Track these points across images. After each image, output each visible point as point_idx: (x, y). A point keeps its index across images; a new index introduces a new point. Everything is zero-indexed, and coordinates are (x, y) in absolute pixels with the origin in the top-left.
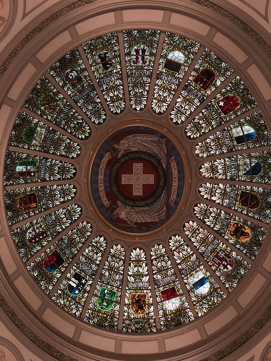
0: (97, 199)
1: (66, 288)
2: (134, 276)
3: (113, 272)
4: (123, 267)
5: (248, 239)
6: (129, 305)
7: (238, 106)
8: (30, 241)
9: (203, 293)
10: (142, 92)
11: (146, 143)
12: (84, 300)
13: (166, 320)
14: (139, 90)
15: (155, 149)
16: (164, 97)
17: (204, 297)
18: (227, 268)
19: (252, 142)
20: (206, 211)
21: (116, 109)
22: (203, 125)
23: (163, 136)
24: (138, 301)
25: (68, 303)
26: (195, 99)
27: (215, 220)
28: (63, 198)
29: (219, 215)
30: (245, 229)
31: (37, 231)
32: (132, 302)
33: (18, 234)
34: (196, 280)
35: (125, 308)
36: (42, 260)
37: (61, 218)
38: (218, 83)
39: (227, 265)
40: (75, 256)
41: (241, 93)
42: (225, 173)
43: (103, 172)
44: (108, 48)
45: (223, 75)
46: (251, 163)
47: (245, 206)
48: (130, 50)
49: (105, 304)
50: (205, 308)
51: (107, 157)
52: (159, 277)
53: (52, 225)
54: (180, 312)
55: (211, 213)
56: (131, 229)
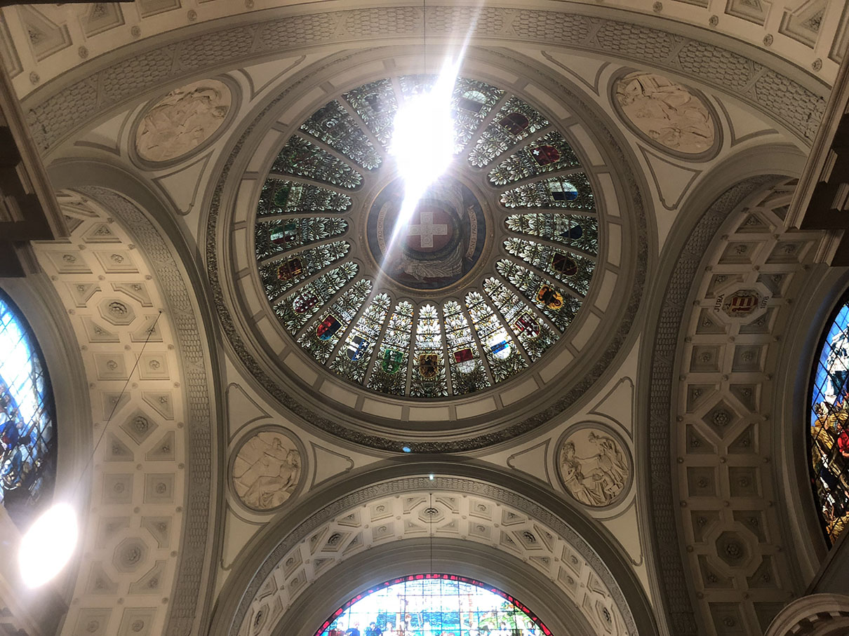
1: (345, 354)
2: (423, 335)
3: (399, 332)
4: (411, 326)
5: (559, 308)
6: (418, 366)
7: (557, 159)
8: (298, 311)
9: (502, 358)
12: (366, 364)
13: (459, 383)
17: (502, 362)
18: (532, 335)
19: (573, 202)
20: (512, 267)
22: (512, 172)
24: (427, 363)
25: (348, 369)
26: (501, 142)
27: (521, 280)
28: (333, 256)
29: (527, 274)
30: (556, 295)
31: (305, 298)
32: (422, 364)
33: (282, 307)
34: (495, 343)
35: (414, 370)
36: (315, 329)
37: (333, 279)
38: (532, 130)
39: (532, 331)
40: (354, 318)
41: (562, 146)
42: (537, 229)
43: (382, 223)
45: (539, 123)
46: (570, 224)
47: (559, 270)
49: (390, 366)
50: (504, 375)
51: (387, 206)
52: (453, 337)
53: (322, 289)
54: (476, 375)
55: (517, 271)
56: (419, 285)
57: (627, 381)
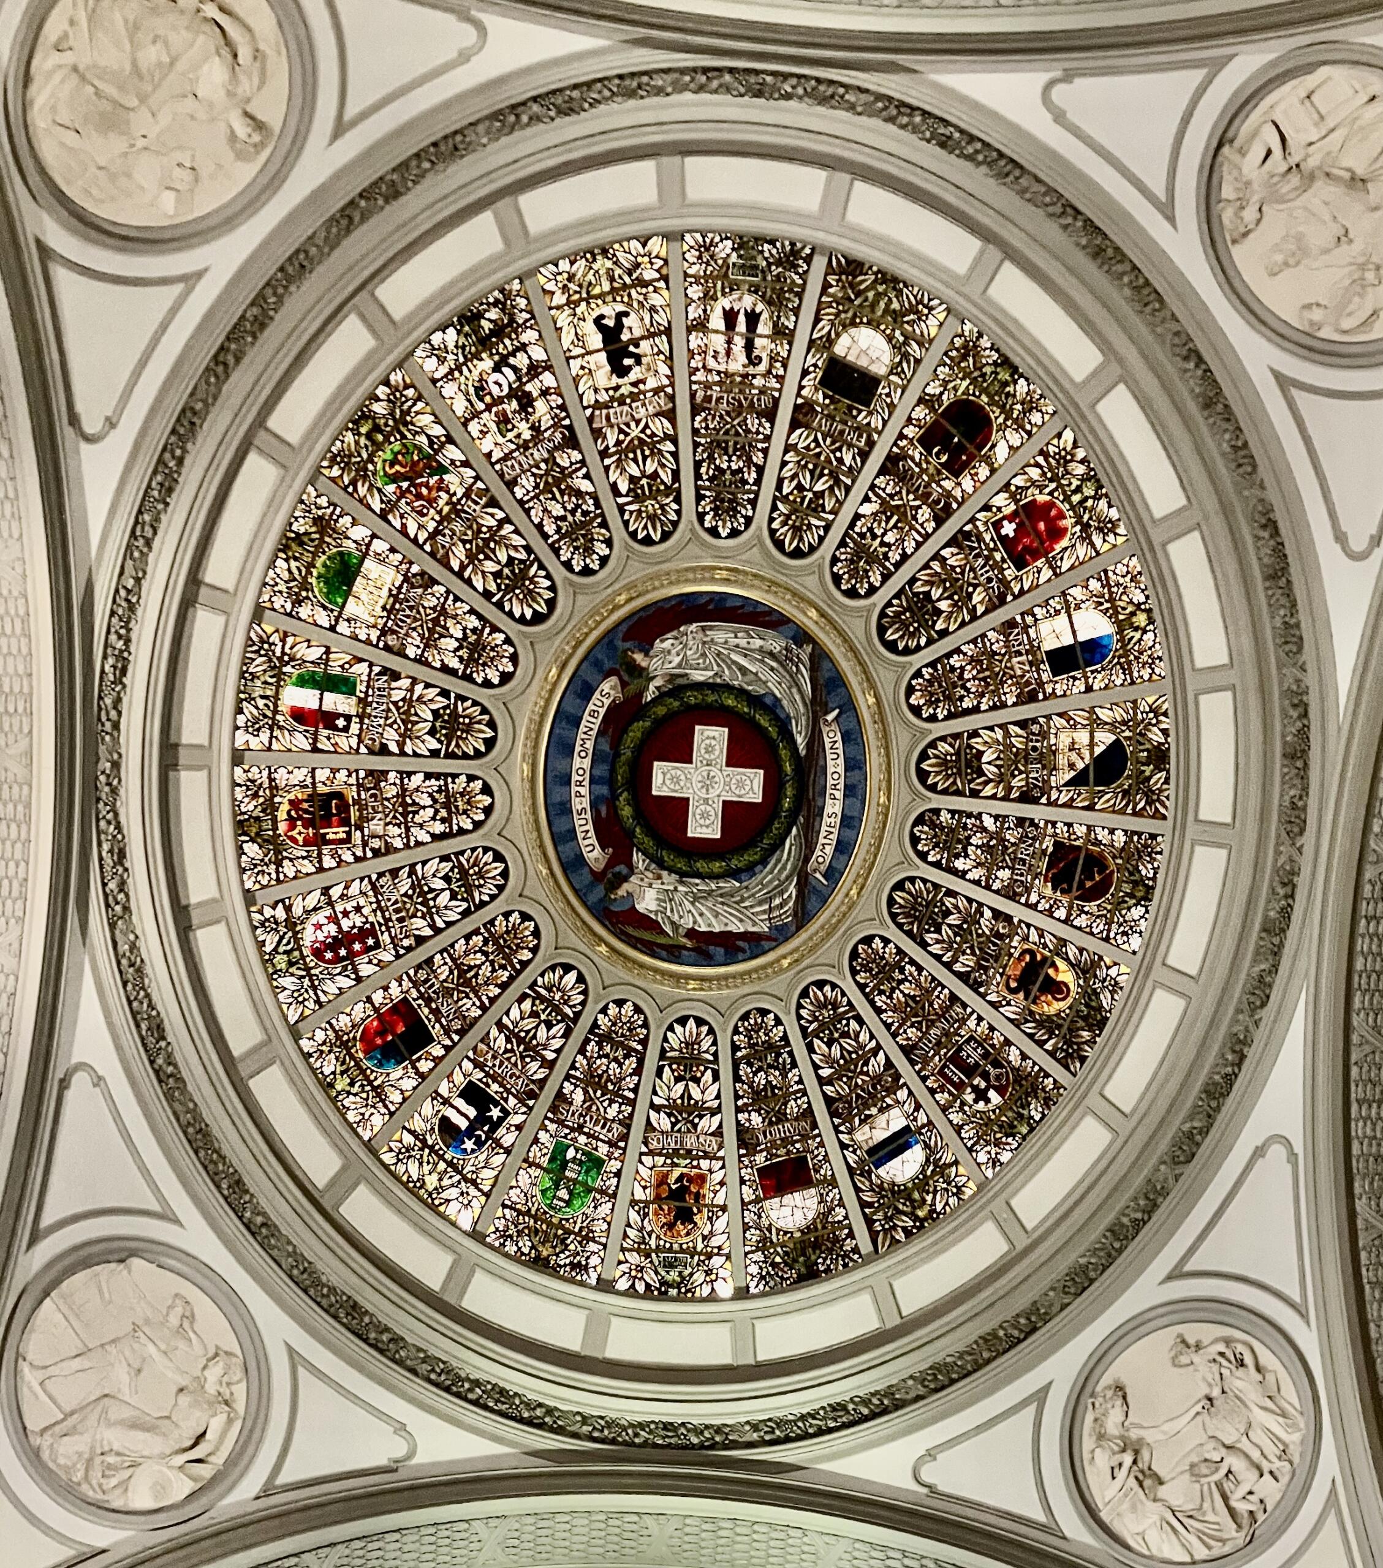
0: (564, 837)
1: (433, 1129)
2: (670, 1110)
3: (599, 1093)
4: (635, 1077)
5: (1066, 1005)
6: (647, 1203)
7: (1061, 539)
9: (899, 1180)
10: (740, 470)
11: (746, 656)
12: (491, 1173)
13: (768, 1260)
14: (730, 461)
15: (774, 684)
16: (815, 493)
17: (901, 1193)
18: (988, 1101)
19: (1103, 669)
20: (932, 903)
21: (645, 527)
22: (943, 605)
23: (802, 637)
24: (678, 1195)
25: (435, 1176)
26: (919, 507)
27: (958, 939)
28: (443, 821)
29: (976, 919)
31: (345, 923)
32: (658, 1198)
33: (276, 923)
34: (880, 1135)
35: (632, 1213)
36: (355, 1026)
37: (431, 890)
38: (1001, 452)
39: (987, 1089)
40: (472, 1025)
41: (1075, 492)
42: (1004, 779)
43: (589, 745)
44: (629, 295)
45: (1019, 424)
46: (1092, 745)
47: (1063, 892)
48: (705, 311)
49: (563, 1193)
50: (904, 1229)
51: (608, 691)
52: (756, 1120)
53: (397, 911)
54: (816, 1236)
55: (946, 914)
56: (673, 953)
57: (1277, 1152)
